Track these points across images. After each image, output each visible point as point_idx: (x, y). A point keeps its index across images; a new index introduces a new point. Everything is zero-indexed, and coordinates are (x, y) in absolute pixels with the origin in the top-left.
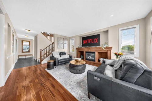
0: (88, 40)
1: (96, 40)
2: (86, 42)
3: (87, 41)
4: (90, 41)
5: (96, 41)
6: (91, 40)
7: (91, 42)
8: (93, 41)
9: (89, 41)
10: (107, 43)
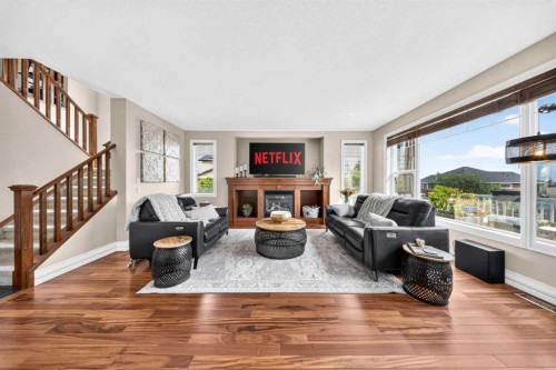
0: (272, 154)
1: (297, 156)
2: (265, 158)
3: (268, 156)
4: (278, 157)
5: (297, 160)
6: (281, 156)
7: (281, 160)
8: (287, 159)
9: (275, 156)
10: (320, 169)
